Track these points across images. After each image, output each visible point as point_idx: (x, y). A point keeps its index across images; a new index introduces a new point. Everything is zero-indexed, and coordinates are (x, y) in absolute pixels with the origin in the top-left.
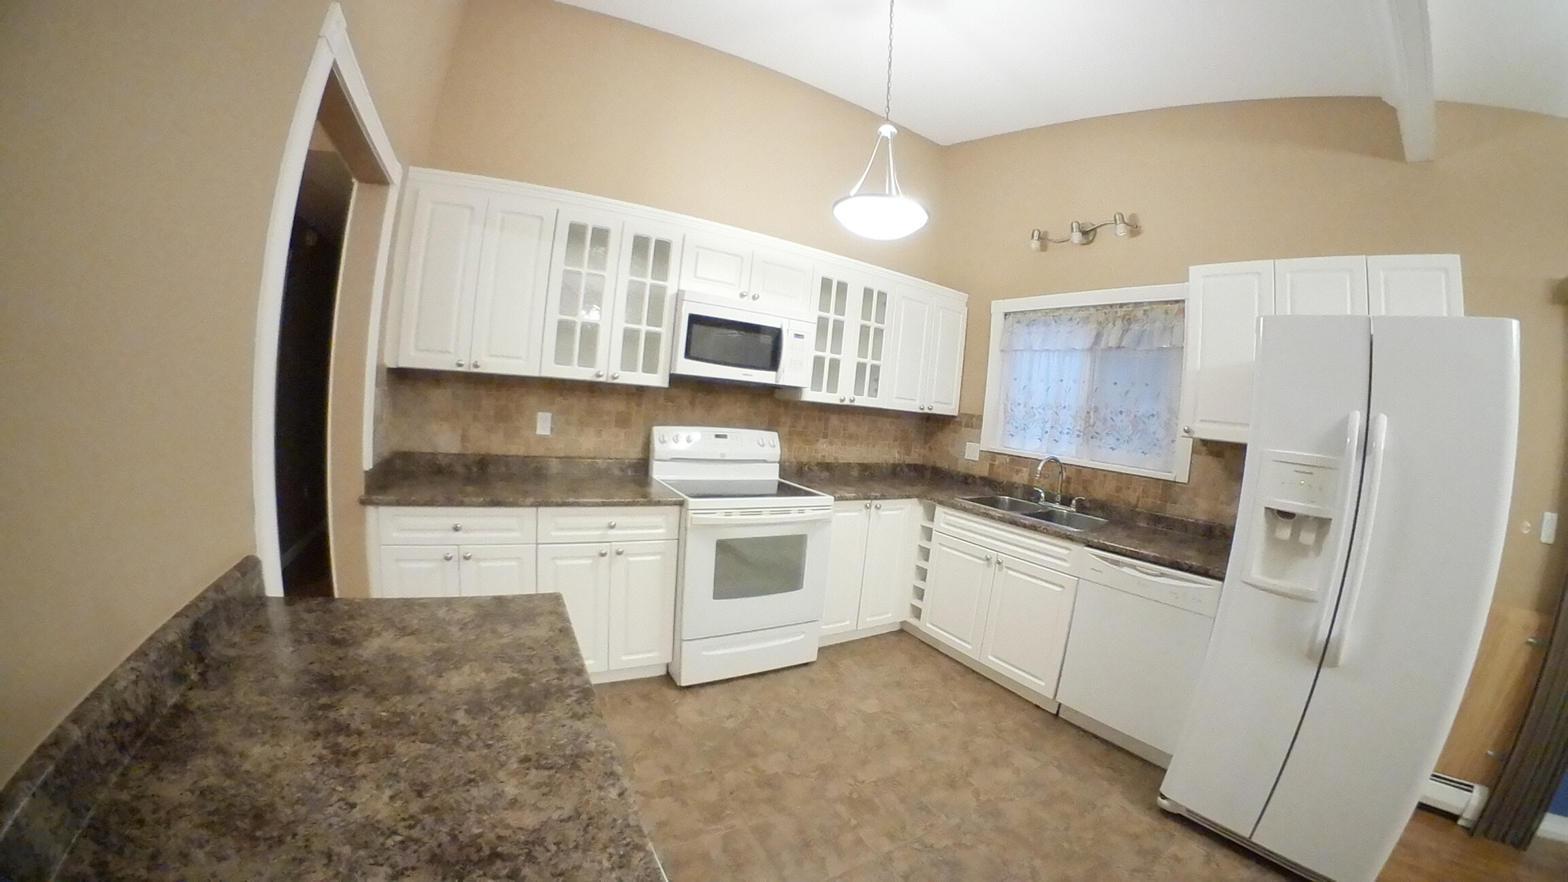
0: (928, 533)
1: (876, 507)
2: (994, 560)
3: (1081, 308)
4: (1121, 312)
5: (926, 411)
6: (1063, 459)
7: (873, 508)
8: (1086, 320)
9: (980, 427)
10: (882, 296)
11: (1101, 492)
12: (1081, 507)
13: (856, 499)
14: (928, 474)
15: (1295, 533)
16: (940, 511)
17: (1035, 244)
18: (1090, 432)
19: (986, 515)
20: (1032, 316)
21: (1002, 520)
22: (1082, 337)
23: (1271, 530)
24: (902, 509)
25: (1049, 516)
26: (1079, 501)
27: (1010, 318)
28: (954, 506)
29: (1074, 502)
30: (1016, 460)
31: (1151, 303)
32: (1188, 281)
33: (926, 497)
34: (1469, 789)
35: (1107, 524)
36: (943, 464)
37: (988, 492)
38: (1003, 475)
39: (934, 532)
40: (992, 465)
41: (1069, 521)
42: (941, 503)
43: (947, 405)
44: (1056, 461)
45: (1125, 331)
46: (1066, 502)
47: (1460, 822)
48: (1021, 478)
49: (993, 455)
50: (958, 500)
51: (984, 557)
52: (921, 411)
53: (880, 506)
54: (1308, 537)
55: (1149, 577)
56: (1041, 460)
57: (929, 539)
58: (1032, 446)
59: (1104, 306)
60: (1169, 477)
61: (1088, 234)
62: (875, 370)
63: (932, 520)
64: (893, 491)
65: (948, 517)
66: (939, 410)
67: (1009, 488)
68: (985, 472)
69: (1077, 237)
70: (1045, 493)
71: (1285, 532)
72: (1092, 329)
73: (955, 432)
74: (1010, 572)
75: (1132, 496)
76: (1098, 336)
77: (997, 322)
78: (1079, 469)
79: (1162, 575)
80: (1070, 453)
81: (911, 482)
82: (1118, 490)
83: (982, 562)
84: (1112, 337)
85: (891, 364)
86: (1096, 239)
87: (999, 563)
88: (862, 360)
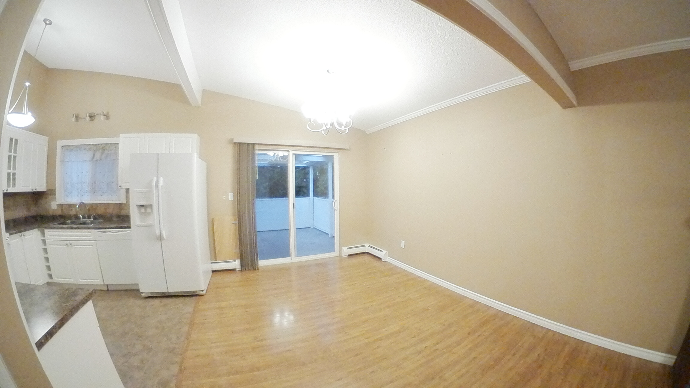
0: (44, 242)
1: (23, 235)
2: (69, 244)
3: (88, 145)
4: (101, 147)
5: (34, 190)
6: (85, 202)
7: (23, 236)
8: (90, 149)
9: (55, 194)
10: (16, 140)
11: (100, 211)
12: (95, 218)
13: (16, 233)
14: (39, 218)
15: (145, 210)
16: (46, 231)
17: (74, 119)
18: (94, 191)
19: (62, 228)
20: (72, 148)
21: (68, 228)
22: (88, 155)
23: (139, 210)
24: (32, 234)
25: (84, 223)
26: (94, 216)
27: (64, 148)
28: (51, 228)
29: (92, 217)
30: (70, 206)
31: (110, 144)
32: (119, 137)
33: (40, 227)
34: (234, 261)
35: (103, 222)
36: (43, 213)
37: (62, 220)
38: (66, 212)
39: (46, 241)
40: (62, 209)
41: (92, 223)
42: (46, 228)
43: (42, 188)
44: (83, 203)
45: (102, 153)
46: (89, 217)
47: (237, 270)
48: (73, 213)
49: (61, 205)
50: (52, 225)
51: (65, 244)
52: (32, 191)
53: (25, 235)
54: (149, 210)
55: (114, 233)
56: (77, 204)
57: (45, 245)
58: (74, 199)
59: (96, 145)
60: (120, 202)
61: (92, 117)
62: (14, 174)
63: (44, 236)
64: (28, 227)
65: (50, 233)
66: (39, 189)
67: (70, 217)
68: (59, 213)
69: (88, 119)
70: (82, 216)
71: (143, 210)
72: (92, 152)
73: (46, 198)
74: (76, 246)
75: (110, 211)
76: (94, 155)
77: (59, 150)
78: (92, 205)
79: (119, 231)
80: (88, 200)
81: (33, 223)
82: (106, 209)
83: (65, 246)
84: (98, 155)
85: (20, 171)
86: (95, 119)
87: (71, 244)
88: (9, 171)
